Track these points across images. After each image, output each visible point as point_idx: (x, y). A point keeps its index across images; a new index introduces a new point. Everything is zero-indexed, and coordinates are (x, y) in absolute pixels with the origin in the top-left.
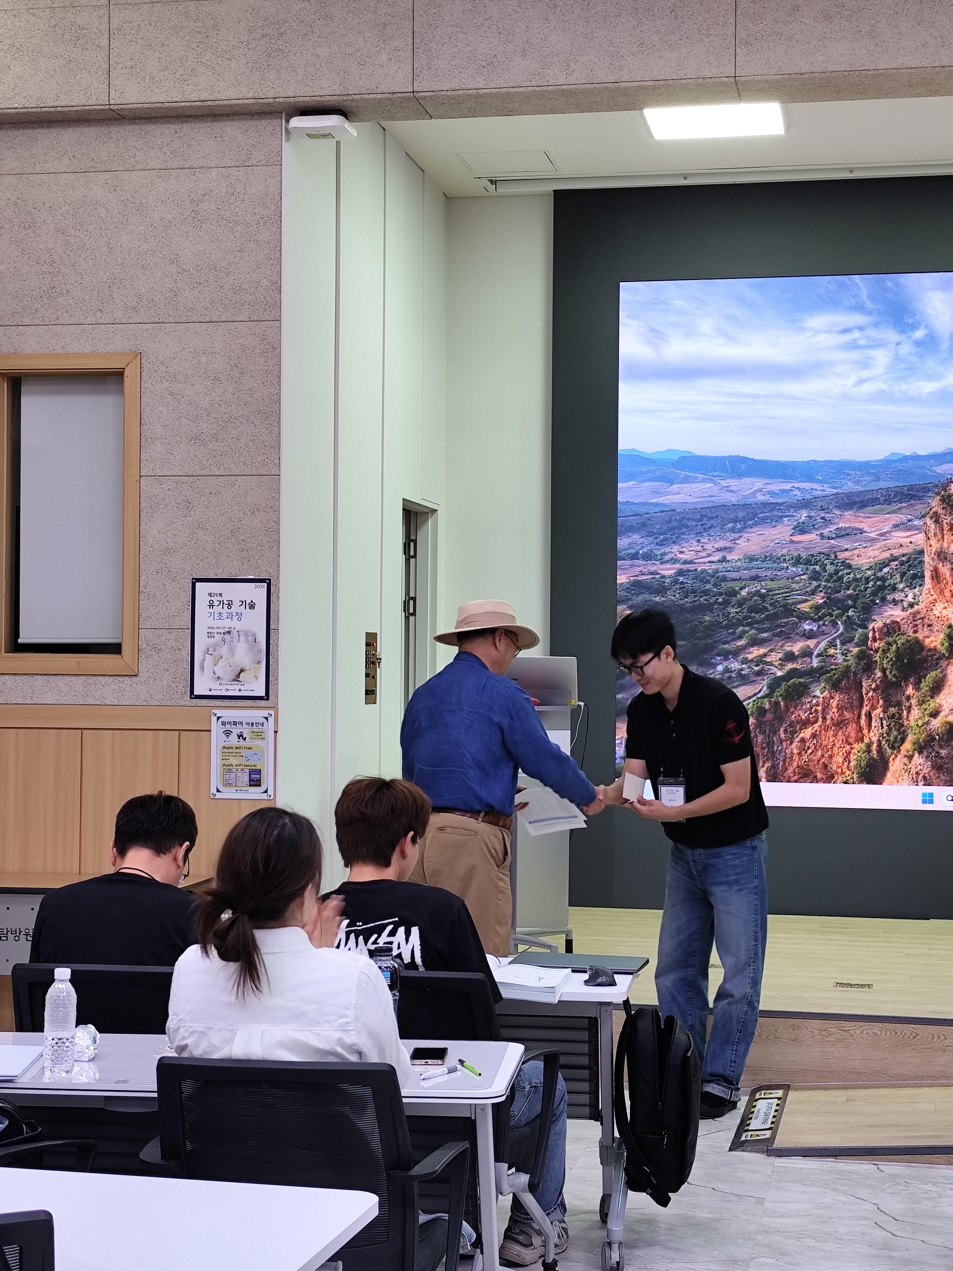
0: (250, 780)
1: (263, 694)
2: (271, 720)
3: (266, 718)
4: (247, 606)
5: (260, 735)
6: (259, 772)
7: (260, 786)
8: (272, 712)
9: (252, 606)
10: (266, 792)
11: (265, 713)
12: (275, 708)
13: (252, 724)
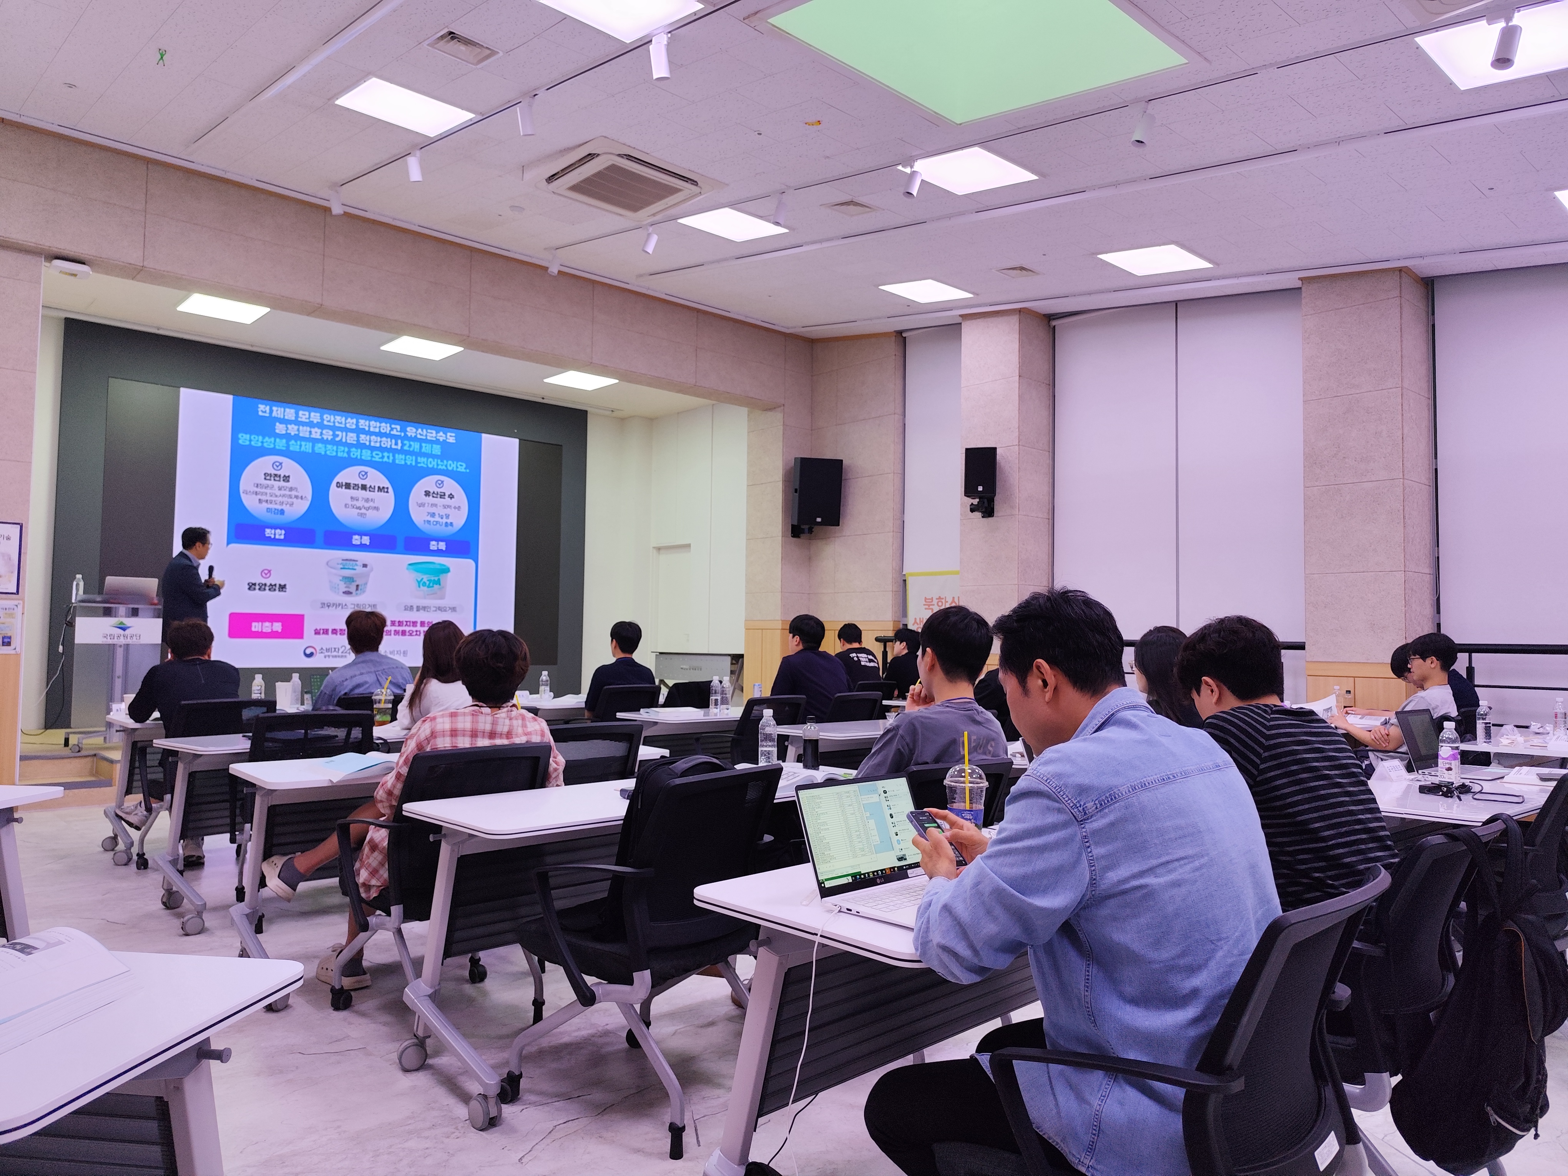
0: (3, 643)
1: (15, 591)
2: (20, 607)
3: (17, 606)
4: (5, 538)
5: (11, 616)
6: (10, 638)
7: (10, 645)
8: (21, 602)
9: (8, 538)
10: (15, 649)
11: (16, 602)
12: (23, 599)
13: (6, 609)
